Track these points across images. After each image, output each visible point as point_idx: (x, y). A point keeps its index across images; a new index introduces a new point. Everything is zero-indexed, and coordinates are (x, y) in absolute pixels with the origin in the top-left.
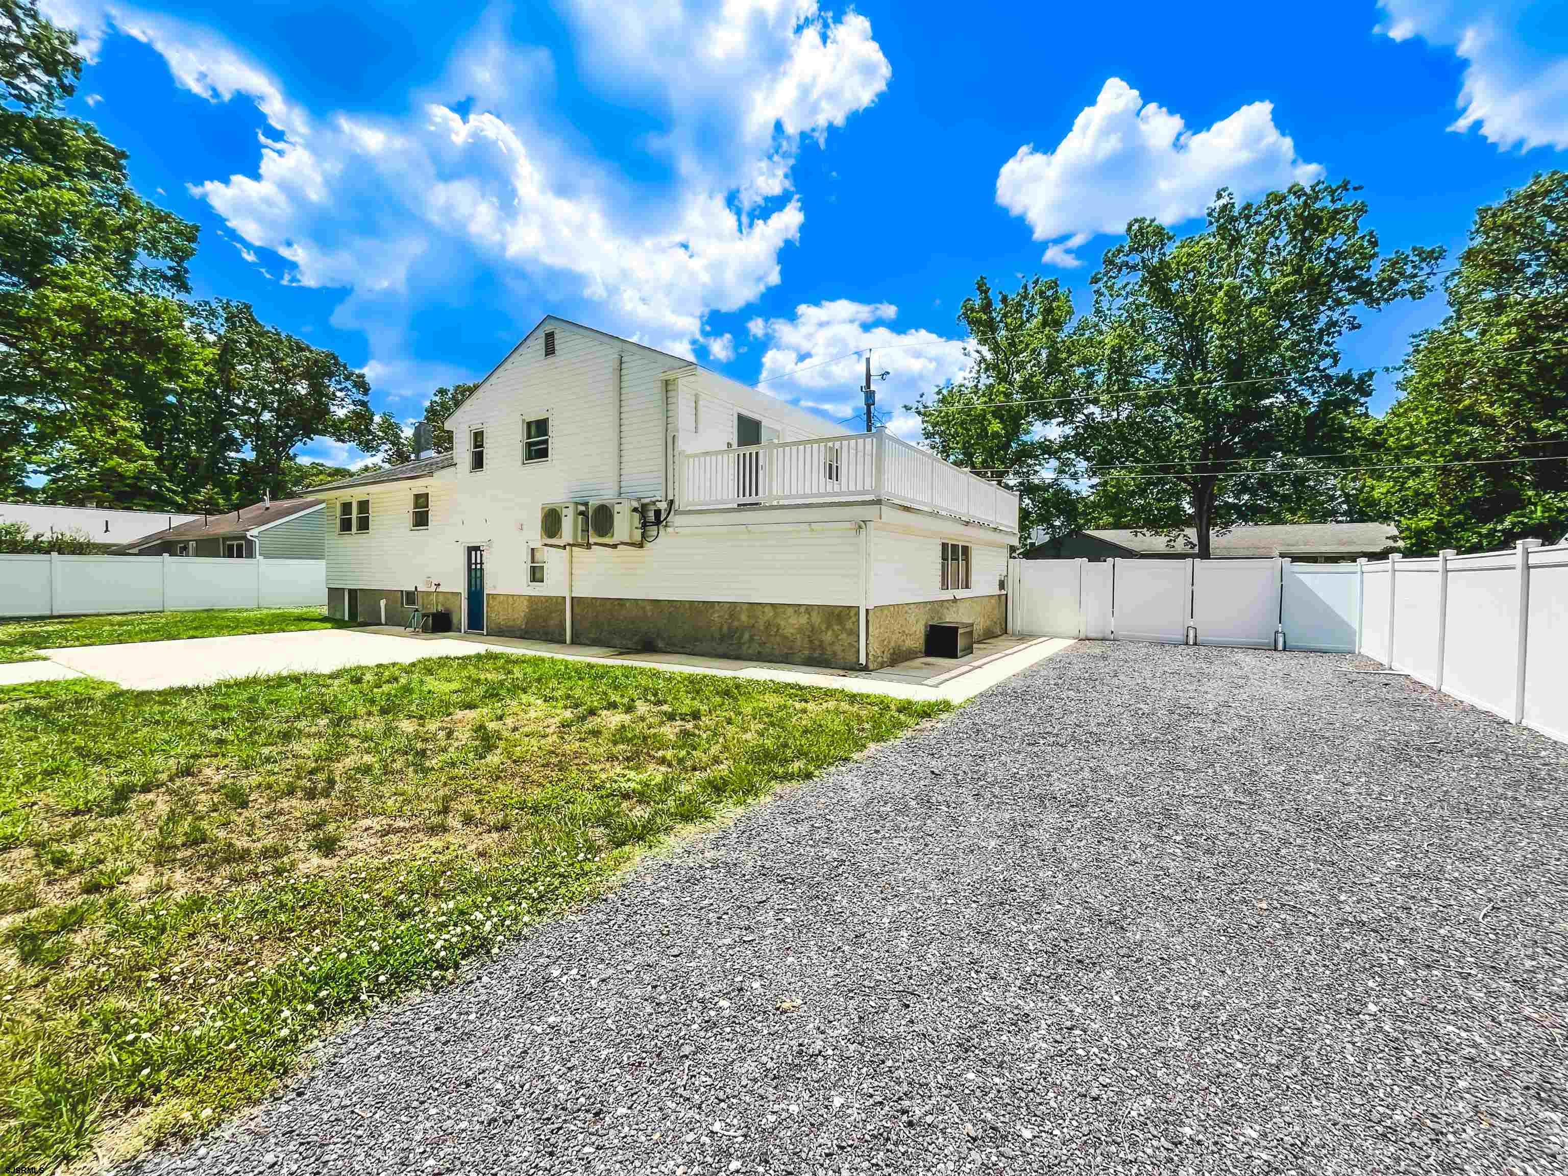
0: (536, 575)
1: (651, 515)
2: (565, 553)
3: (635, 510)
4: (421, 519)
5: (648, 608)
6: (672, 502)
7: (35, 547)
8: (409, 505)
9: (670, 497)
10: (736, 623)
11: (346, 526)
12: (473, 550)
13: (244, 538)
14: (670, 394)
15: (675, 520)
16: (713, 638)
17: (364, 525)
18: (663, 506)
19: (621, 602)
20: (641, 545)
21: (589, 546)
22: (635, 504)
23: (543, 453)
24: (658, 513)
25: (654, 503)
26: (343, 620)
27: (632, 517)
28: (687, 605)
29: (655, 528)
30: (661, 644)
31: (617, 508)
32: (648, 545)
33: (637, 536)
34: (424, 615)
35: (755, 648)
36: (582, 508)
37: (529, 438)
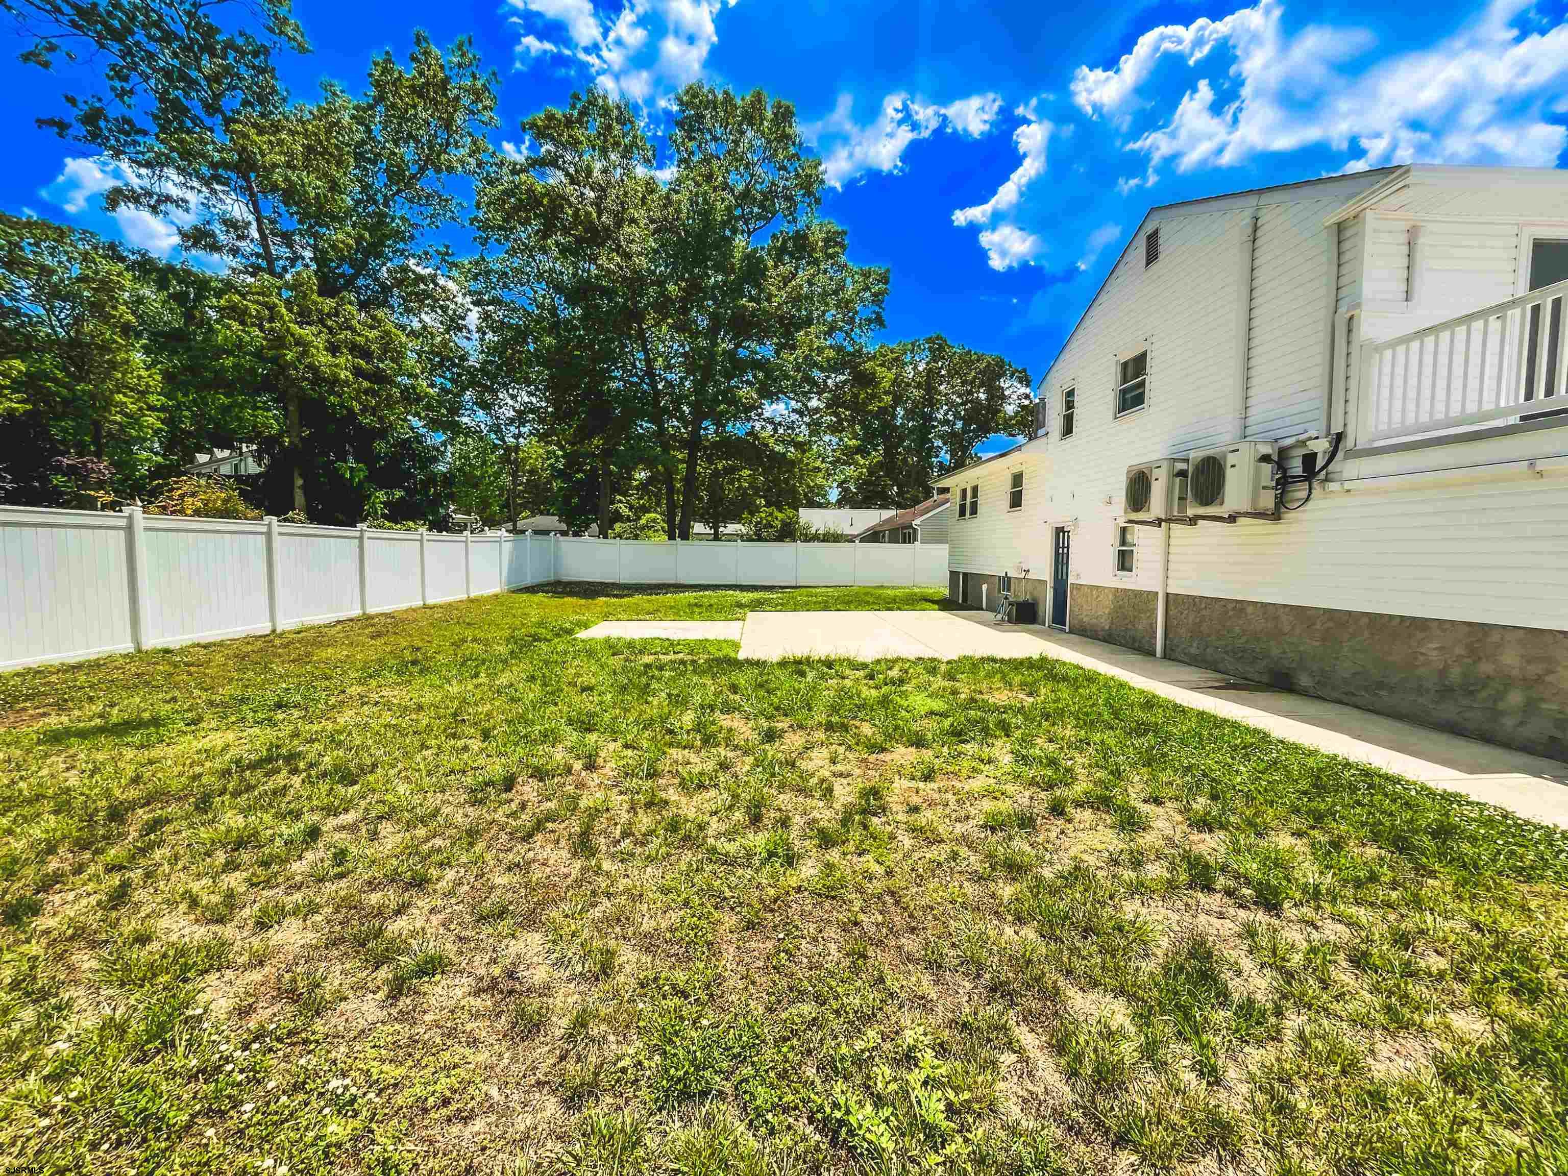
0: (1124, 561)
1: (1296, 467)
2: (1157, 533)
3: (1265, 458)
4: (1016, 501)
5: (1284, 618)
6: (1340, 437)
7: (815, 538)
8: (1007, 487)
9: (1337, 428)
10: (1486, 668)
11: (962, 513)
12: (1060, 531)
13: (911, 526)
14: (1346, 245)
15: (1346, 468)
16: (1420, 690)
17: (974, 511)
18: (1321, 446)
19: (1239, 606)
20: (1275, 516)
21: (1193, 521)
22: (1266, 449)
23: (1139, 400)
24: (1309, 460)
25: (1303, 443)
26: (957, 602)
27: (1257, 473)
28: (1365, 620)
29: (1306, 485)
30: (1304, 681)
31: (1231, 459)
32: (1290, 516)
33: (1268, 501)
34: (1011, 604)
35: (1535, 729)
36: (1181, 466)
37: (1125, 381)
